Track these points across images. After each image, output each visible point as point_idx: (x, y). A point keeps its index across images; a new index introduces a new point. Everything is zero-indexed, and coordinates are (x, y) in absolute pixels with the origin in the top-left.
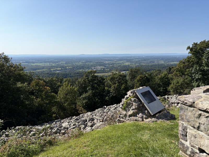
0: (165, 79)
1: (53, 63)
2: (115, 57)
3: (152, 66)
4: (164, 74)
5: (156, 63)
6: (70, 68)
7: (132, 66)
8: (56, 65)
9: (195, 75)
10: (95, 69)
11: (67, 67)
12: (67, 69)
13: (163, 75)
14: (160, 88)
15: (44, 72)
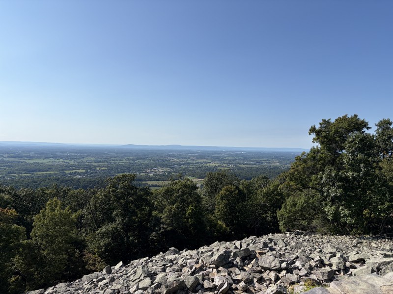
0: (276, 195)
1: (71, 159)
2: (192, 152)
3: (257, 170)
4: (274, 186)
5: (265, 164)
6: (104, 170)
7: (223, 168)
8: (76, 163)
9: (329, 189)
10: (152, 172)
11: (98, 169)
12: (96, 172)
13: (271, 187)
14: (266, 214)
15: (50, 176)
